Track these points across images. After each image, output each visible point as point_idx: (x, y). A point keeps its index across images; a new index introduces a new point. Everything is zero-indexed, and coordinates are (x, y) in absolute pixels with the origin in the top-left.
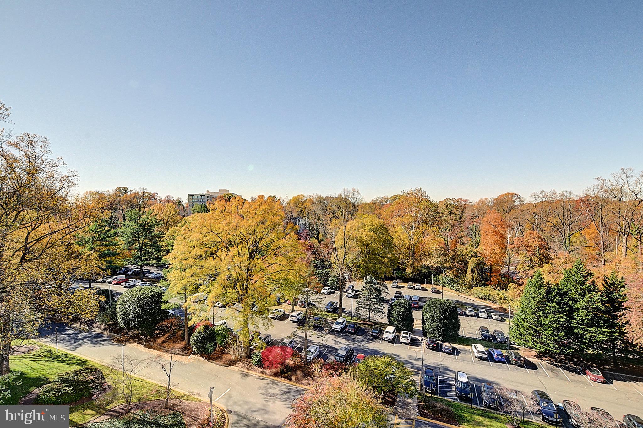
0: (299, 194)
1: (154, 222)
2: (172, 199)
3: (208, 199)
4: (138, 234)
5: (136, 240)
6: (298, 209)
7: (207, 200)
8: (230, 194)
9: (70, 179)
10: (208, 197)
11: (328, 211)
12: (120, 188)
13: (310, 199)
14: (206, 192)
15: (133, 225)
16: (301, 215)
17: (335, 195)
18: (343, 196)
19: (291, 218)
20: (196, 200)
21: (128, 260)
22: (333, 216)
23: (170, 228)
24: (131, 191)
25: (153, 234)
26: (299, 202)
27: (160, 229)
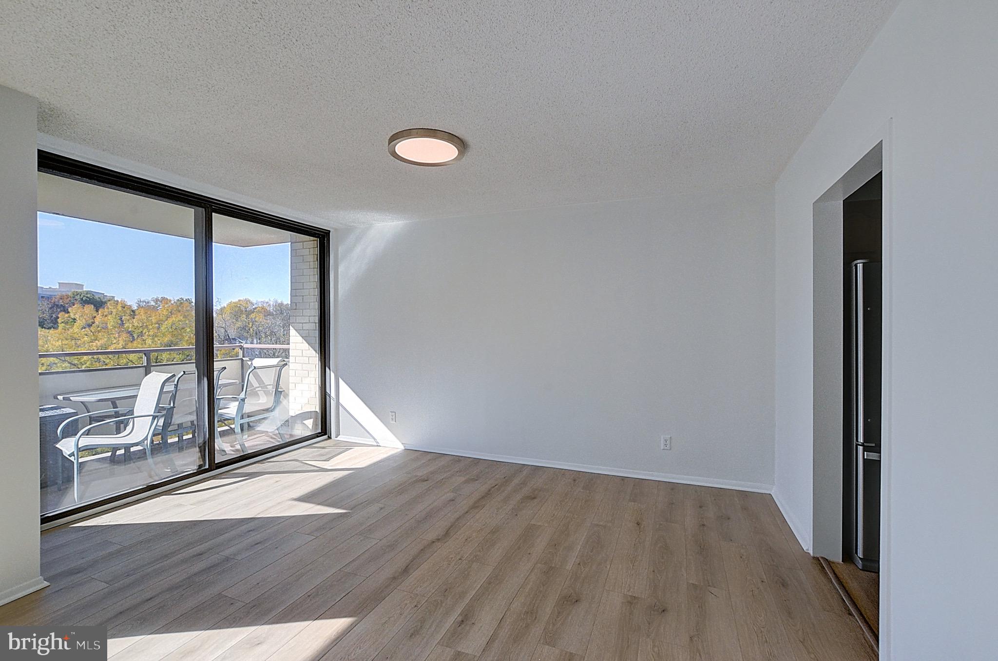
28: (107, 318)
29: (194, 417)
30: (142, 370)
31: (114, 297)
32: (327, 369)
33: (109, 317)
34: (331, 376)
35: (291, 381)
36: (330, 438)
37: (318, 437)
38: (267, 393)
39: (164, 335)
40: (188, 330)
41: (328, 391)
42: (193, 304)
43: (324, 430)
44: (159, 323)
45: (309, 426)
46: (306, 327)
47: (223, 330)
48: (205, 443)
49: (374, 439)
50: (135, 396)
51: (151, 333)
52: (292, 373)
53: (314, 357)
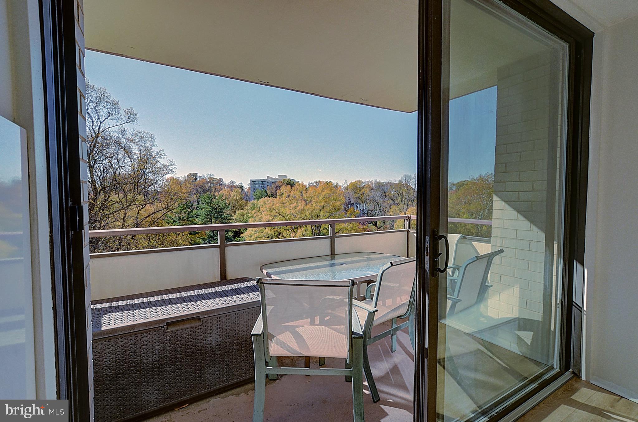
0: (357, 180)
1: (224, 205)
2: (235, 185)
3: (268, 184)
4: (211, 216)
5: (209, 221)
6: (356, 195)
7: (268, 186)
8: (289, 179)
9: (170, 167)
10: (268, 182)
11: (387, 197)
12: (191, 174)
13: (368, 185)
14: (267, 178)
15: (207, 208)
16: (359, 201)
17: (395, 181)
18: (404, 182)
19: (349, 204)
20: (257, 186)
21: (203, 239)
22: (392, 202)
23: (237, 211)
24: (200, 177)
25: (223, 216)
26: (357, 187)
27: (228, 212)
28: (295, 192)
31: (299, 181)
33: (297, 192)
44: (319, 195)
47: (348, 199)
51: (315, 200)
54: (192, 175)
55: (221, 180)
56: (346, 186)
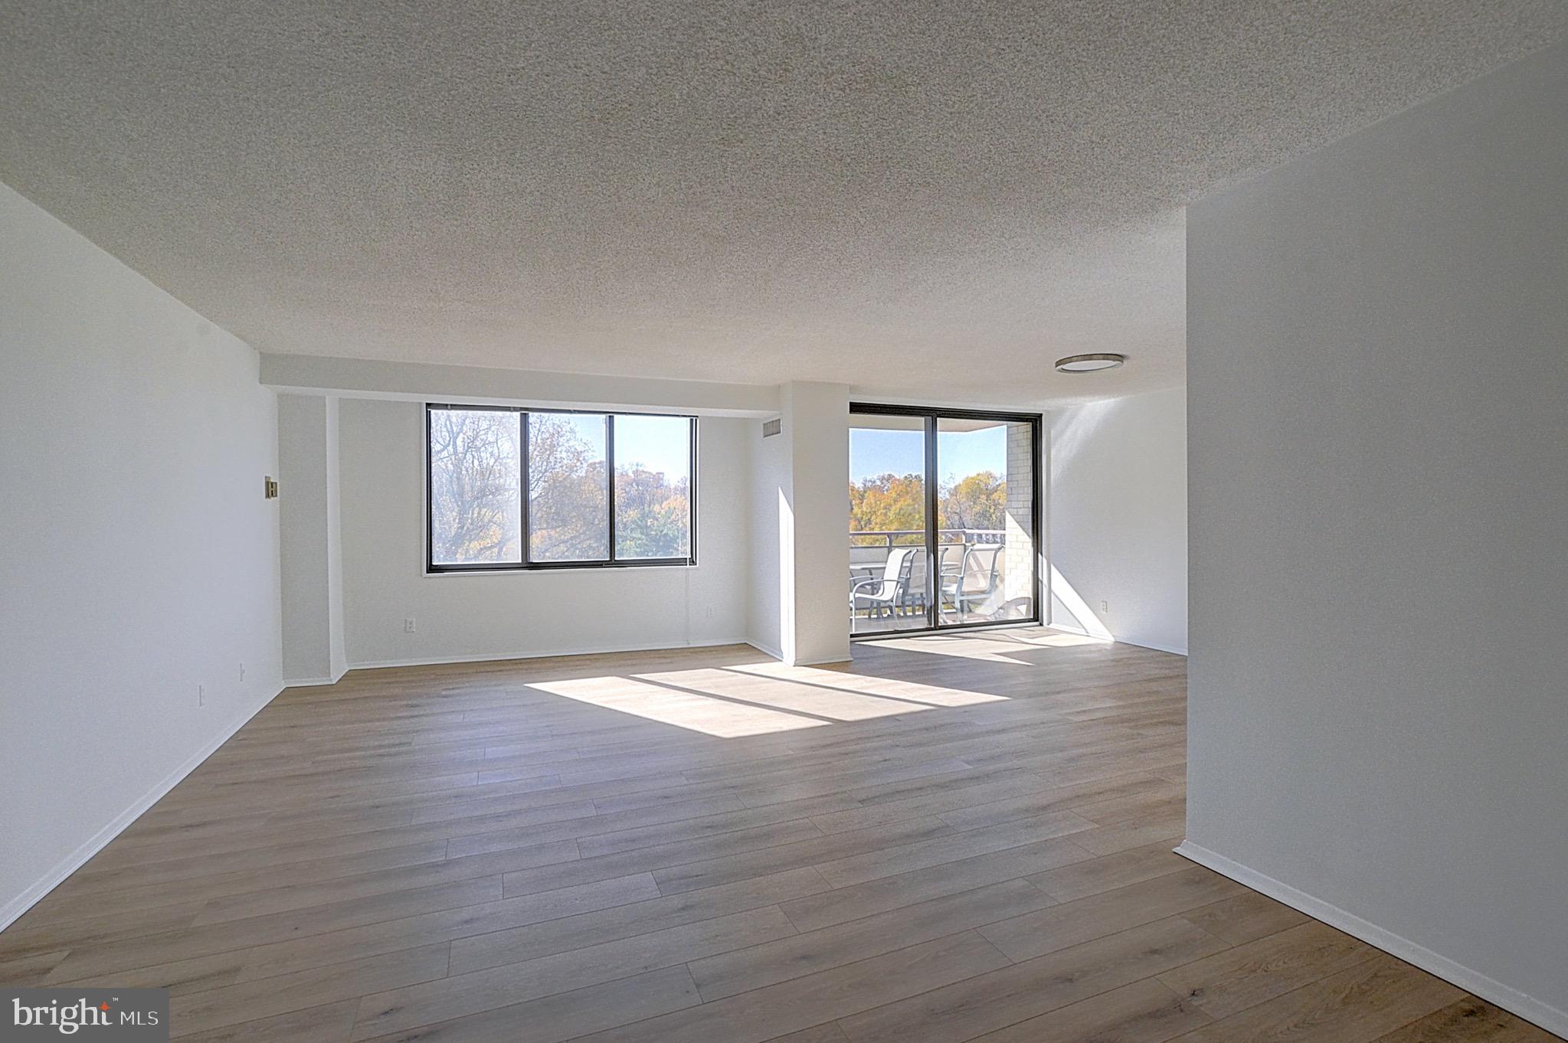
26: (979, 489)
29: (923, 590)
30: (886, 550)
32: (1039, 555)
34: (1043, 561)
35: (1006, 566)
36: (1041, 625)
37: (1029, 622)
38: (984, 576)
39: (891, 522)
40: (917, 516)
41: (1040, 577)
42: (923, 482)
43: (1037, 617)
44: (887, 508)
45: (1023, 611)
46: (1021, 512)
47: (957, 517)
48: (931, 607)
49: (1085, 629)
50: (884, 568)
52: (1007, 558)
53: (1028, 541)
54: (597, 465)
55: (661, 476)
56: (952, 486)
